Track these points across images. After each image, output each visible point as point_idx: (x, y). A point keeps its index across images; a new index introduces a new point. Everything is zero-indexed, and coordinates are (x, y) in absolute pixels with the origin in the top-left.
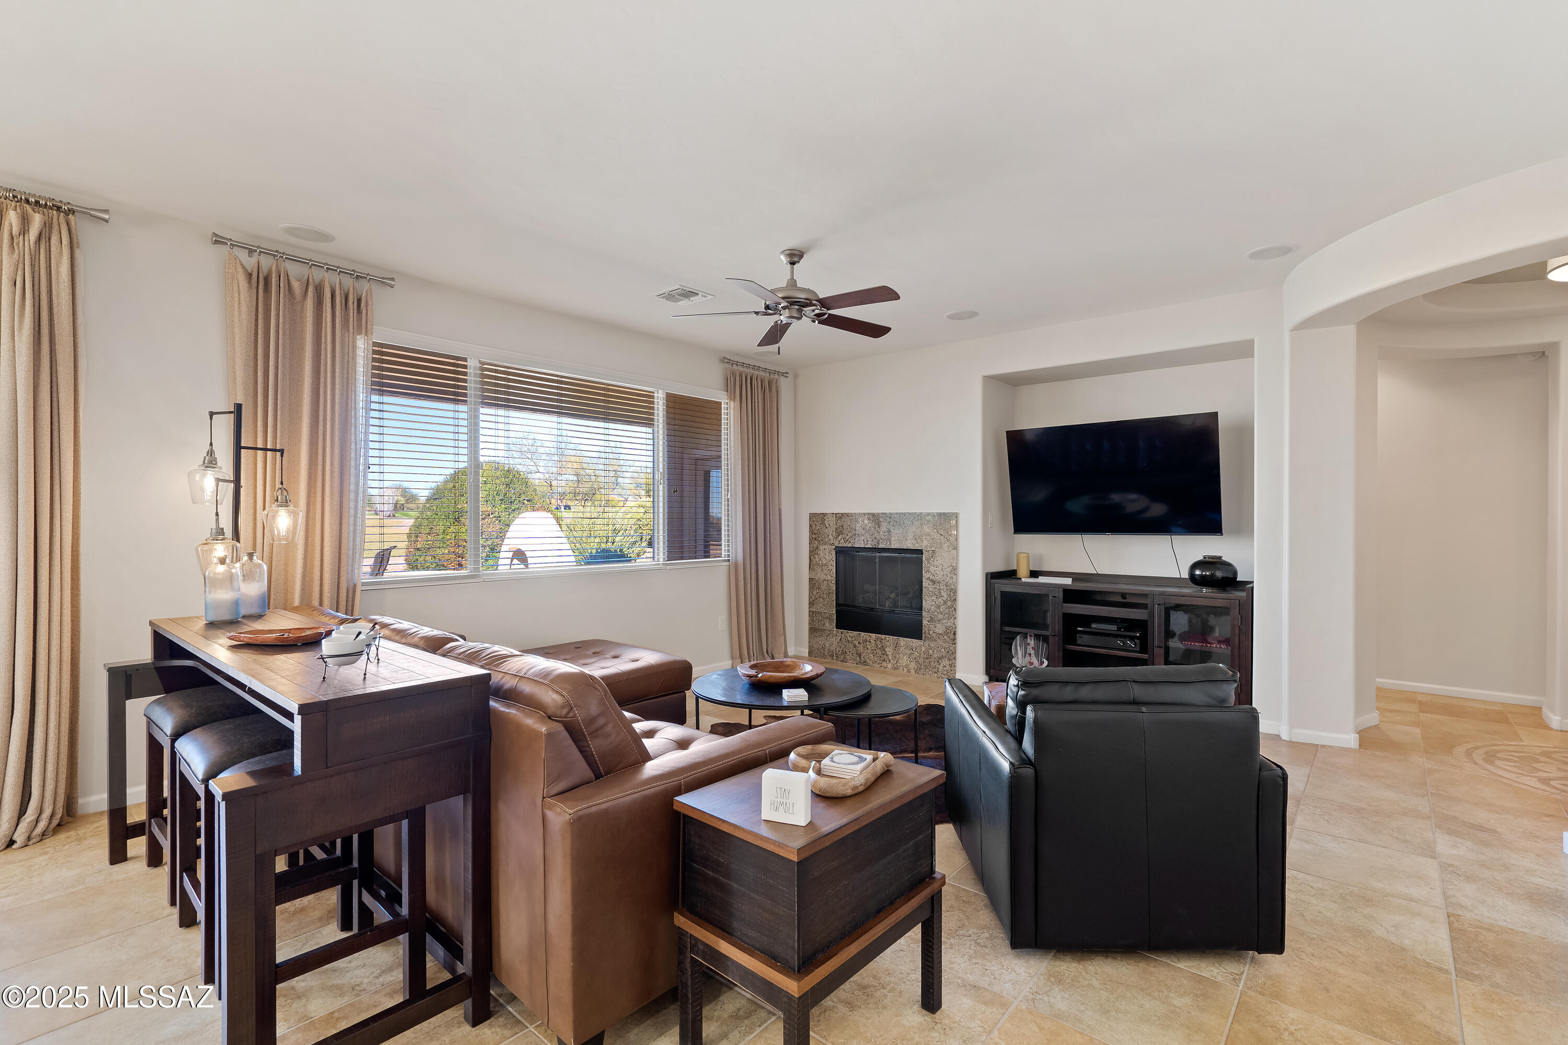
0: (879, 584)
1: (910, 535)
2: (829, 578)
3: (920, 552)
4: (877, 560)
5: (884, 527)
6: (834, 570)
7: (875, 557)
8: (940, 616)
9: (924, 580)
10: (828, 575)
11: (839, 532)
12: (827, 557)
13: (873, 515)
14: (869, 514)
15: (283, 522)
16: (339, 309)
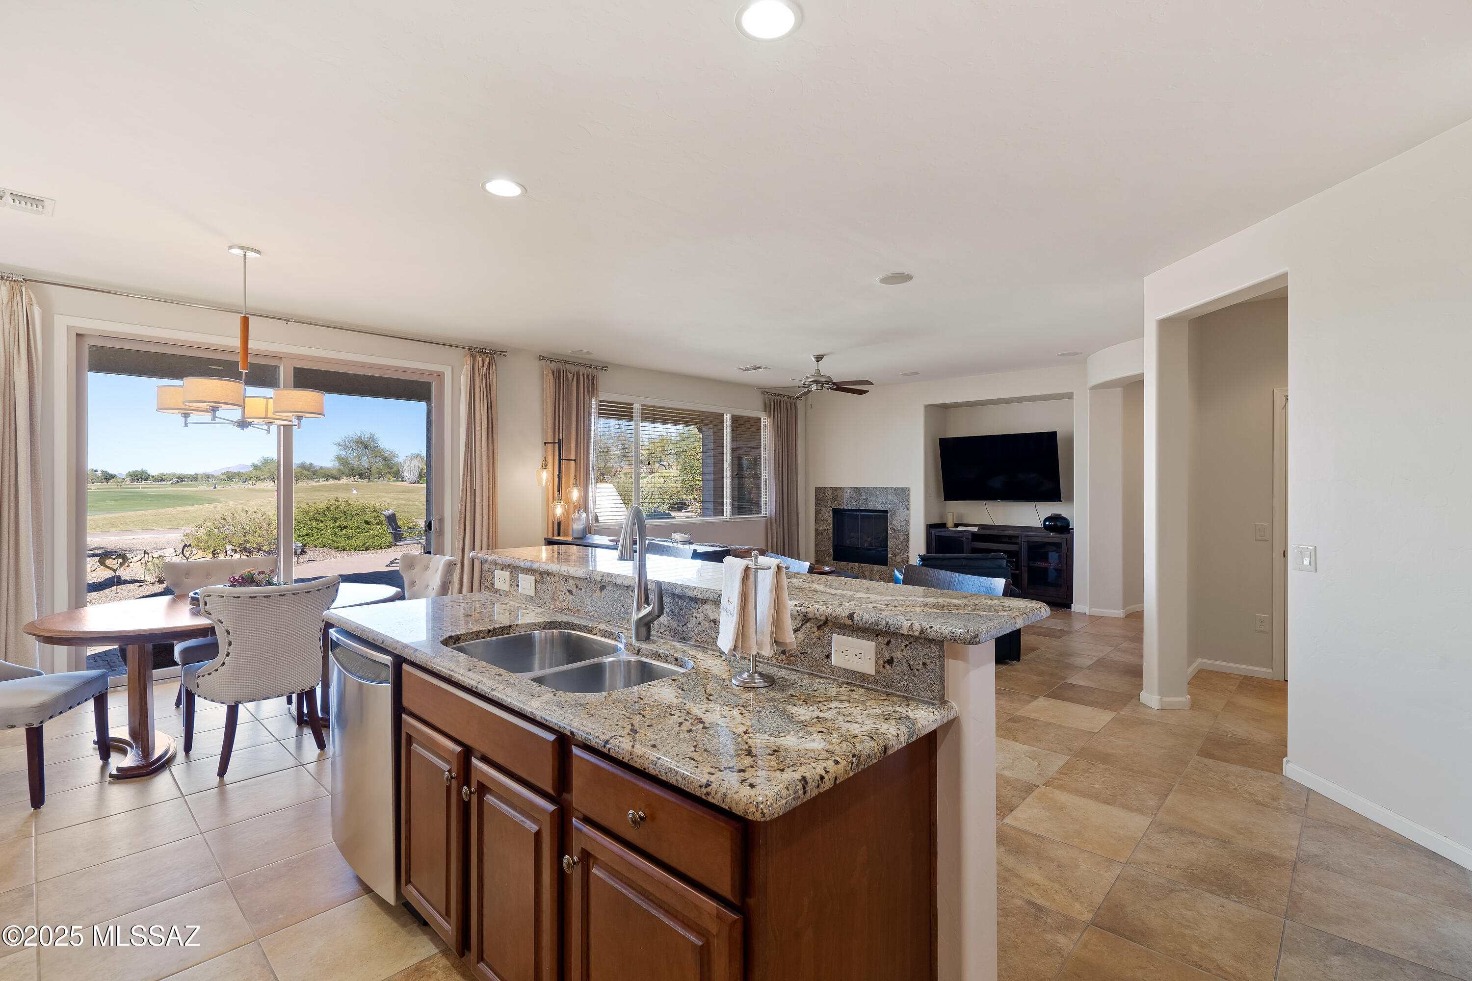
0: (861, 532)
1: (880, 502)
2: (828, 528)
3: (886, 512)
4: (859, 517)
5: (864, 496)
6: (832, 524)
7: (858, 515)
8: (899, 551)
9: (889, 529)
10: (828, 526)
11: (835, 499)
12: (827, 515)
13: (857, 488)
14: (854, 488)
15: (575, 494)
16: (586, 385)
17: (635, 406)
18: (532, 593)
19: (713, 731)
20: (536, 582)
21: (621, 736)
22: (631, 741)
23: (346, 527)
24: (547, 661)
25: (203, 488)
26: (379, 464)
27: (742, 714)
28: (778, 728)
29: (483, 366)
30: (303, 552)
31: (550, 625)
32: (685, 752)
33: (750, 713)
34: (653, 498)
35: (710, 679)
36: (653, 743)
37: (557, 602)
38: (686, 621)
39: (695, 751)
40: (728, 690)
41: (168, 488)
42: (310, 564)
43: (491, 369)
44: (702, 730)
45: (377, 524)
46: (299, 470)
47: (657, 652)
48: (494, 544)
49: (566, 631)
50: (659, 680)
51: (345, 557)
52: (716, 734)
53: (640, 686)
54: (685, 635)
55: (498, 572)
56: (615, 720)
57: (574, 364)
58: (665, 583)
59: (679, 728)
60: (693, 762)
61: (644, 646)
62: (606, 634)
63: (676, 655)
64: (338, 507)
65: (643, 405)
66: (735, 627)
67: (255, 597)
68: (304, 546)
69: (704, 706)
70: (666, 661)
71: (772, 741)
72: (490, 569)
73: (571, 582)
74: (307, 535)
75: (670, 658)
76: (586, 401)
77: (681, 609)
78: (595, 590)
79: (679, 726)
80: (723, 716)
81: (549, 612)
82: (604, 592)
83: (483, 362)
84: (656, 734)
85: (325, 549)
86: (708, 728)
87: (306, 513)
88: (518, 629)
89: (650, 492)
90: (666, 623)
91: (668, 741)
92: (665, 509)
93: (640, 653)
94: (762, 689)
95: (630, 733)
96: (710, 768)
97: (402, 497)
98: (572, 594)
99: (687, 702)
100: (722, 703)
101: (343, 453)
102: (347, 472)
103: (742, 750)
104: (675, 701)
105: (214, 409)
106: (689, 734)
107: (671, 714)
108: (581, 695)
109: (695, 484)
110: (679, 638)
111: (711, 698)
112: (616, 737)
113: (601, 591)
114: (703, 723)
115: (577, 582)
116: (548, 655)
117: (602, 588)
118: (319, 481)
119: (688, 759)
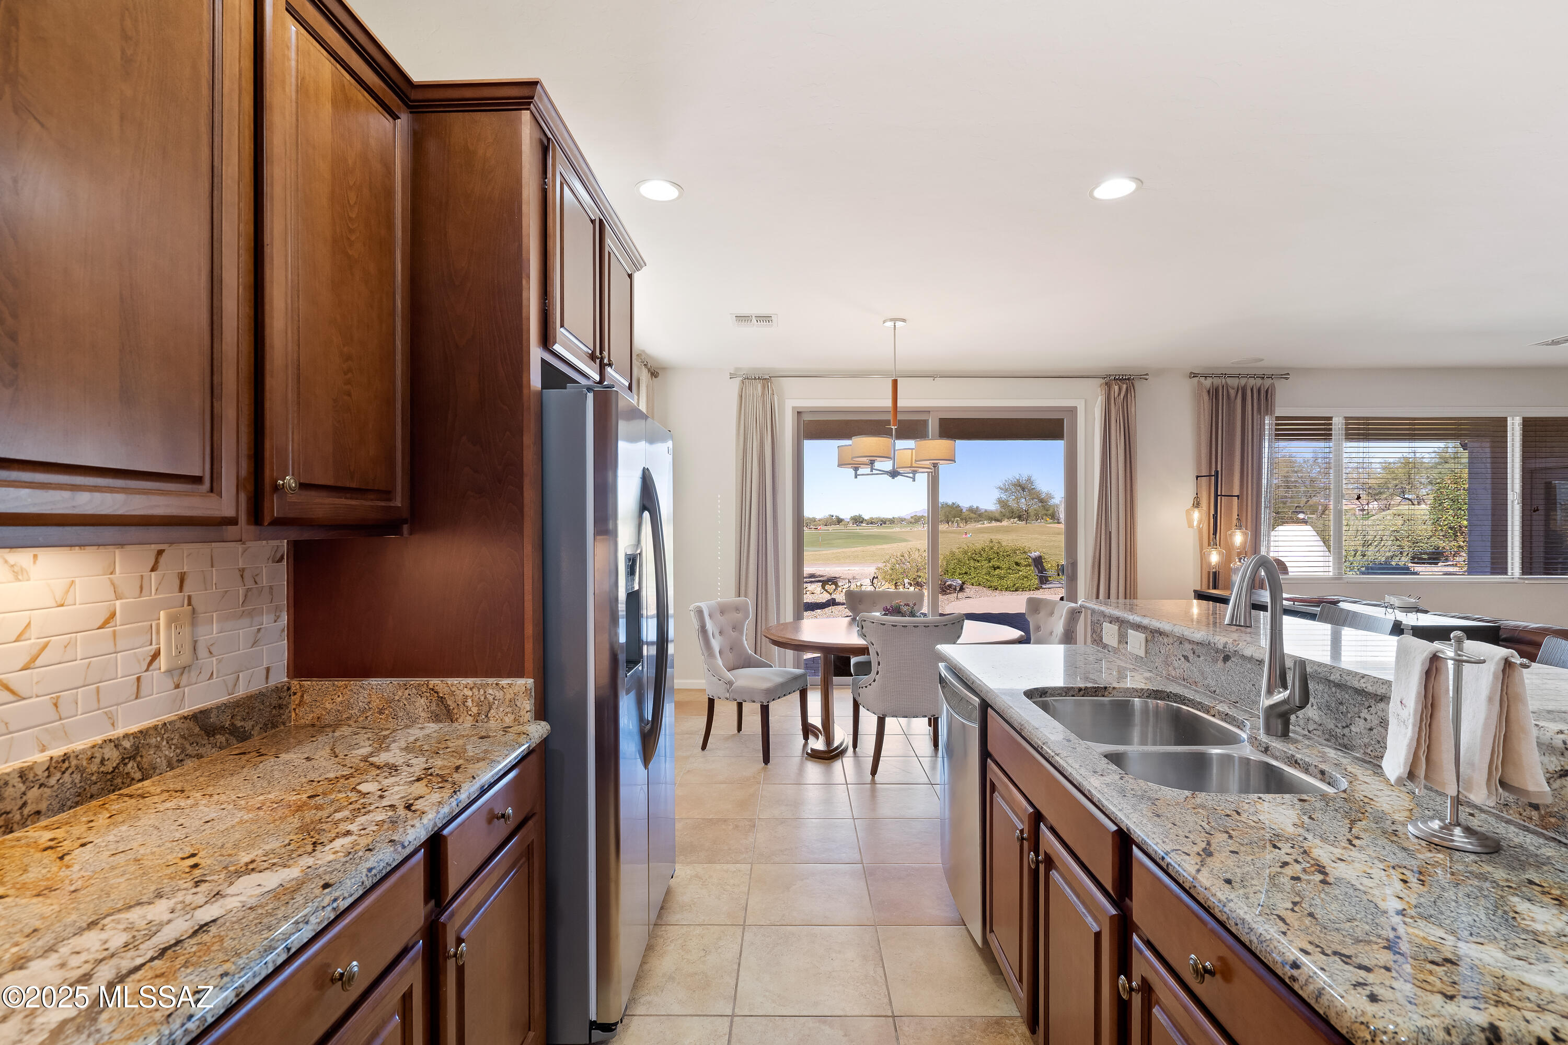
15: (1238, 538)
16: (1255, 401)
17: (1335, 421)
18: (1142, 653)
19: (1337, 892)
20: (1147, 641)
21: (1186, 853)
22: (1197, 864)
23: (998, 568)
24: (1150, 735)
25: (898, 529)
26: (1035, 506)
27: (1405, 882)
28: (1471, 927)
29: (1119, 394)
30: (962, 589)
31: (1157, 694)
32: (1275, 906)
33: (1423, 885)
34: (1382, 544)
35: (1367, 814)
36: (1228, 876)
37: (1170, 669)
38: (1349, 722)
39: (1293, 910)
40: (1395, 839)
41: (875, 530)
42: (968, 600)
43: (1129, 395)
44: (1319, 883)
45: (1026, 566)
46: (967, 513)
47: (1293, 756)
48: (1132, 593)
49: (1175, 704)
50: (1277, 795)
51: (997, 597)
52: (1341, 897)
53: (1243, 795)
54: (1346, 741)
55: (1106, 625)
56: (1187, 829)
57: (1238, 376)
58: (1314, 662)
59: (1279, 870)
60: (1281, 924)
61: (1277, 745)
62: (1226, 717)
63: (1323, 766)
64: (992, 548)
65: (1346, 418)
66: (1409, 745)
67: (896, 626)
68: (963, 583)
69: (1338, 852)
70: (1307, 771)
71: (1450, 943)
72: (1099, 620)
73: (1188, 646)
74: (966, 573)
75: (1311, 769)
76: (1255, 421)
77: (1341, 703)
78: (1217, 660)
79: (1281, 867)
80: (1366, 875)
81: (1159, 678)
82: (1229, 663)
83: (1120, 389)
84: (1238, 867)
85: (981, 588)
86: (1330, 884)
87: (966, 553)
88: (1115, 692)
89: (1378, 537)
90: (1317, 718)
91: (1253, 882)
92: (1404, 560)
93: (1269, 753)
94: (1467, 854)
95: (1201, 853)
96: (1307, 943)
97: (1053, 539)
98: (1188, 661)
99: (1310, 837)
100: (1374, 855)
101: (1004, 497)
102: (1008, 514)
103: (1379, 936)
104: (1291, 830)
105: (872, 463)
106: (1293, 882)
107: (1275, 847)
108: (1155, 786)
109: (1460, 526)
110: (1337, 743)
111: (1356, 842)
112: (1179, 852)
113: (1225, 663)
114: (1326, 874)
115: (1195, 647)
116: (1150, 729)
117: (1226, 658)
118: (983, 524)
119: (1275, 917)
